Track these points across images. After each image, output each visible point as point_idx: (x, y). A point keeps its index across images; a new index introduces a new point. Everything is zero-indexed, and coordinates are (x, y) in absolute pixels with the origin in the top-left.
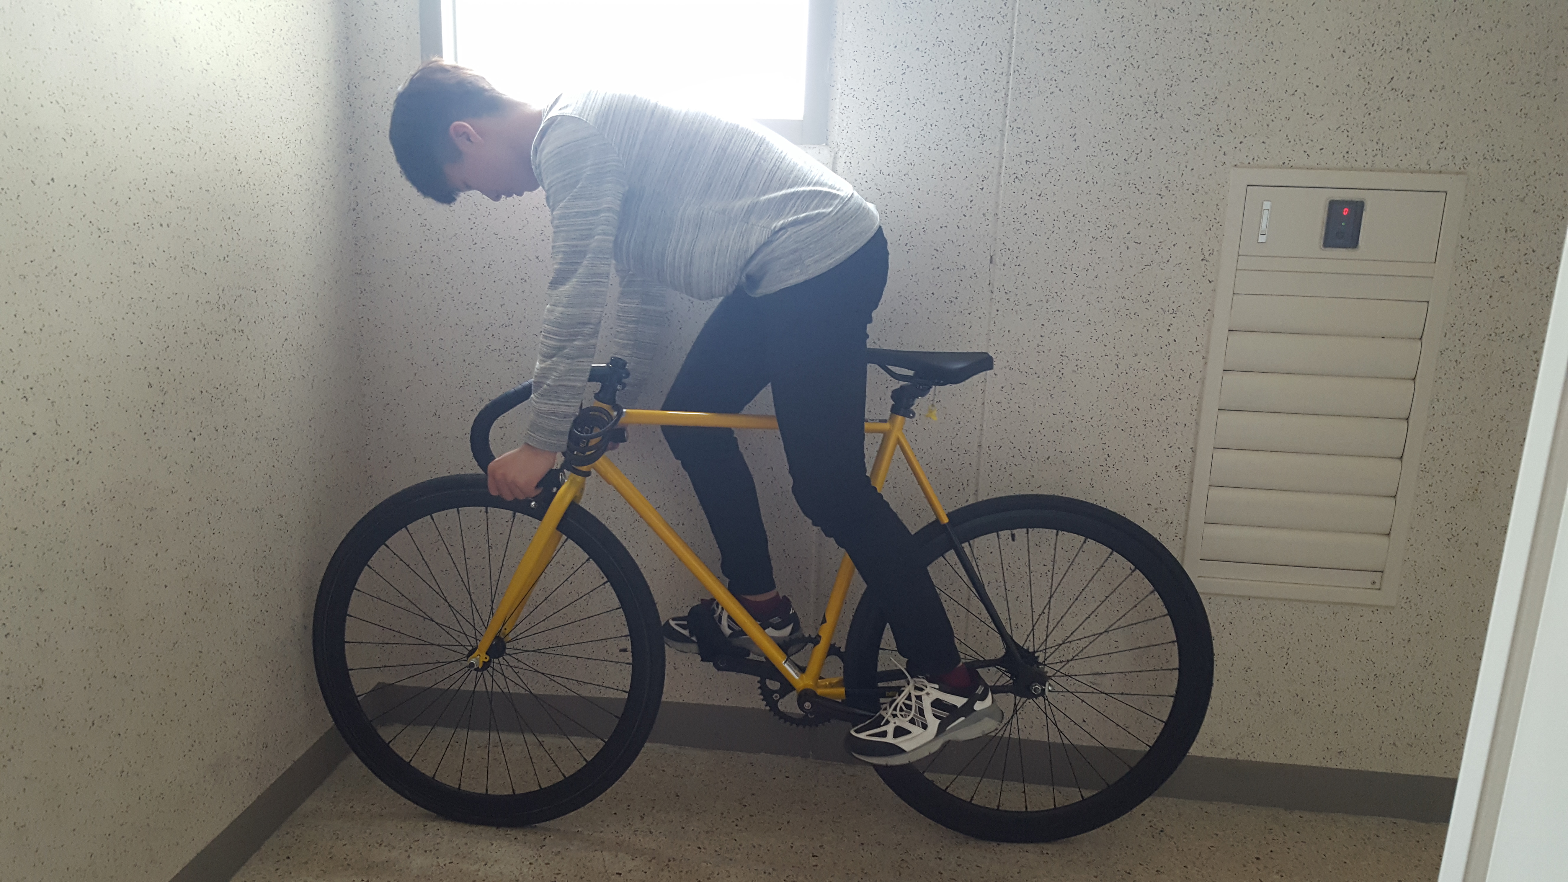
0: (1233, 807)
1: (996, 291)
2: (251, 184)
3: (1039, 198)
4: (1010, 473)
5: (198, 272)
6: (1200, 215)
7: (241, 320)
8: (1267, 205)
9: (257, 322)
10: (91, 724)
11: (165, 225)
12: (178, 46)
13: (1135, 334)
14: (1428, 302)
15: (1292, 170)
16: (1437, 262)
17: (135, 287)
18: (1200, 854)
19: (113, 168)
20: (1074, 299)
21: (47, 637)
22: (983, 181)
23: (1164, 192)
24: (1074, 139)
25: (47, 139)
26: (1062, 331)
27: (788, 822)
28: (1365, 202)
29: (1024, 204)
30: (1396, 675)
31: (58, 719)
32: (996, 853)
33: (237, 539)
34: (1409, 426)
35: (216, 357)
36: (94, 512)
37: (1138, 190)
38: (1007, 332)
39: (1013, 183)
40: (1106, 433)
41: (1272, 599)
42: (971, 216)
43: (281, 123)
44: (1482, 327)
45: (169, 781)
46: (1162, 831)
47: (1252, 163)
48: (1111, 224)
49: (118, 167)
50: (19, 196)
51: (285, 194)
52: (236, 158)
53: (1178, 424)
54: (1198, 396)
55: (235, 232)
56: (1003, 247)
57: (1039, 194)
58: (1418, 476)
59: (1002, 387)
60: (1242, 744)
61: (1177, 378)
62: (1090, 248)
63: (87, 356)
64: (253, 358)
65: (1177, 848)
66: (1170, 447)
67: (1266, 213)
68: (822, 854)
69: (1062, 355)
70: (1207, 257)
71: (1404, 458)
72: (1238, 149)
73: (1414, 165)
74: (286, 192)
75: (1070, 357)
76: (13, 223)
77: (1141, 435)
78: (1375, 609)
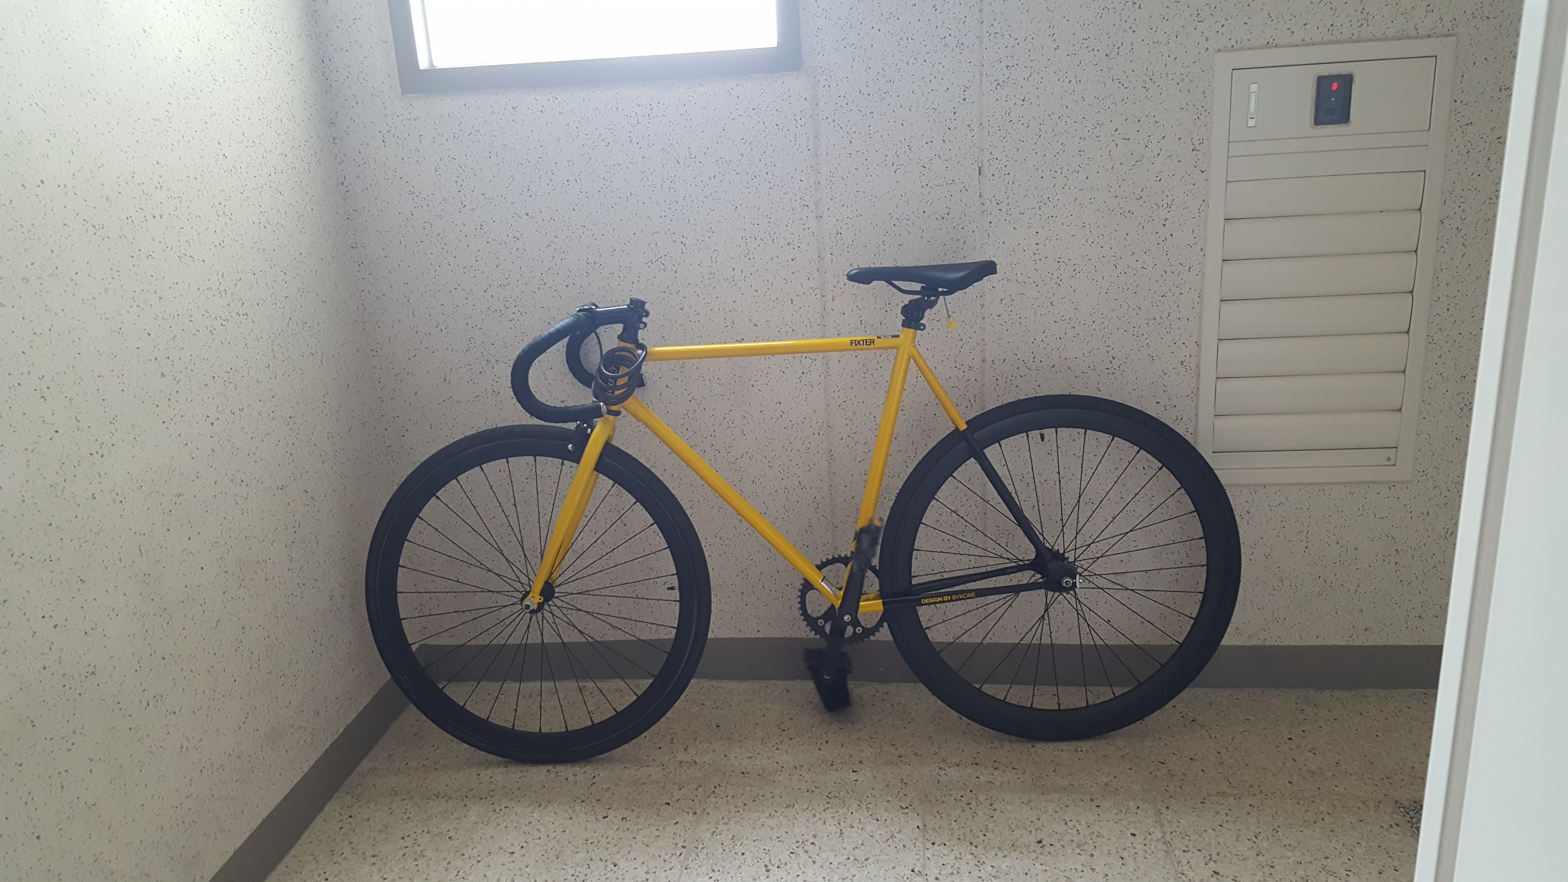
0: (1263, 692)
1: (987, 203)
2: (238, 167)
3: (1022, 103)
4: (1016, 385)
5: (196, 260)
6: (1187, 104)
7: (243, 304)
8: (1254, 88)
9: (260, 305)
10: (146, 705)
11: (158, 217)
12: (149, 36)
13: (1130, 232)
14: (1425, 171)
15: (1276, 50)
16: (1431, 130)
17: (137, 281)
18: (1232, 740)
19: (100, 165)
20: (1067, 203)
21: (94, 626)
22: (965, 91)
23: (1149, 84)
24: (1053, 39)
25: (31, 142)
26: (1057, 237)
27: (827, 742)
28: (1354, 75)
29: (1009, 111)
30: (1417, 548)
31: (114, 701)
32: (1031, 755)
33: (266, 517)
34: (1414, 297)
35: (224, 341)
36: (123, 502)
37: (1123, 85)
38: (1001, 243)
39: (995, 90)
40: (1109, 335)
41: (1286, 484)
42: (956, 128)
43: (260, 104)
44: (1482, 190)
45: (227, 753)
46: (1193, 721)
47: (1235, 45)
48: (1098, 122)
49: (105, 163)
50: (11, 201)
51: (273, 174)
52: (219, 143)
53: (1181, 319)
54: (1199, 290)
55: (228, 217)
56: (990, 157)
57: (1022, 99)
58: (1427, 349)
59: (1002, 300)
60: (1268, 630)
61: (1176, 273)
62: (1079, 150)
63: (98, 351)
64: (260, 339)
65: (1210, 735)
66: (1175, 343)
67: (1253, 96)
68: (861, 770)
69: (1059, 262)
70: (1198, 148)
71: (1411, 332)
72: (1220, 33)
73: (1401, 32)
74: (273, 173)
75: (1067, 262)
76: (10, 228)
77: (1145, 334)
78: (1392, 485)
